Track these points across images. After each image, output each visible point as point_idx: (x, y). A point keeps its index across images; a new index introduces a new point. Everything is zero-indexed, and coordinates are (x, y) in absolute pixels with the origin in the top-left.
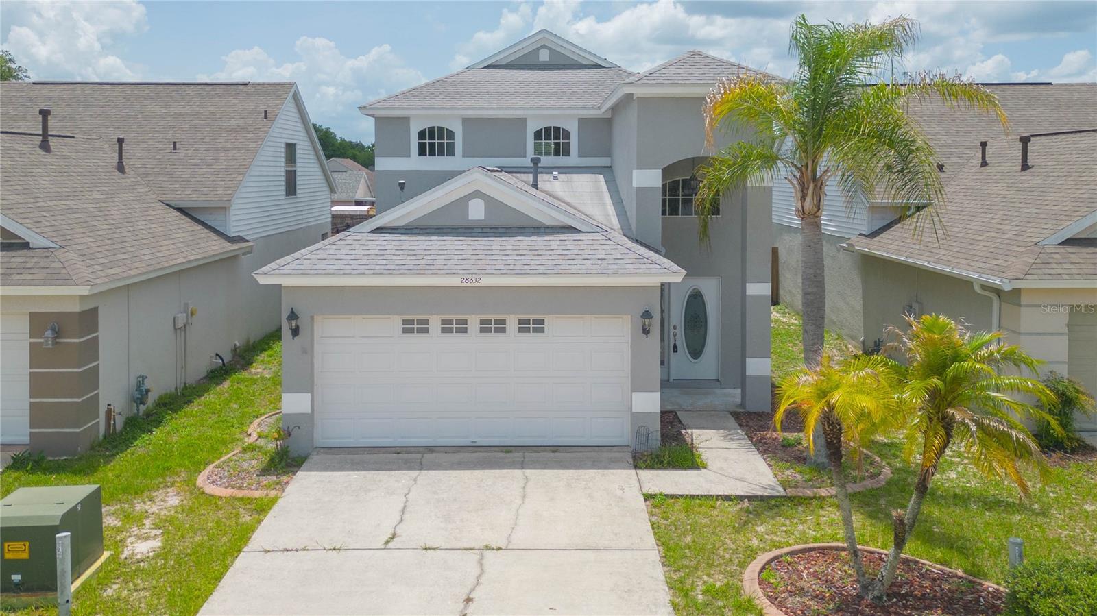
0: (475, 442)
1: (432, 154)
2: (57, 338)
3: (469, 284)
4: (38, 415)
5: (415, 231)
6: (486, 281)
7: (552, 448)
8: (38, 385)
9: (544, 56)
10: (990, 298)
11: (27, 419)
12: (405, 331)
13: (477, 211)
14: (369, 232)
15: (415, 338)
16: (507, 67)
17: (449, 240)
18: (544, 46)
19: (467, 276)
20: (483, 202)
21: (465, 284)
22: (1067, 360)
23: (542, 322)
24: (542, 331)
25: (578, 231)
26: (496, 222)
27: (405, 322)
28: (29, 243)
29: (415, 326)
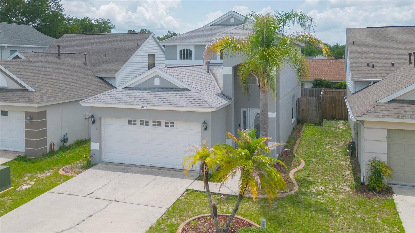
0: (151, 165)
1: (184, 59)
2: (31, 120)
3: (144, 108)
4: (27, 143)
5: (137, 89)
6: (149, 108)
8: (27, 134)
9: (232, 21)
10: (360, 124)
11: (23, 144)
12: (129, 124)
13: (157, 82)
14: (122, 89)
15: (132, 126)
16: (219, 25)
17: (145, 92)
18: (232, 17)
19: (143, 106)
20: (159, 79)
21: (142, 108)
23: (173, 123)
24: (173, 126)
25: (190, 90)
26: (163, 87)
27: (129, 121)
28: (28, 89)
29: (132, 122)
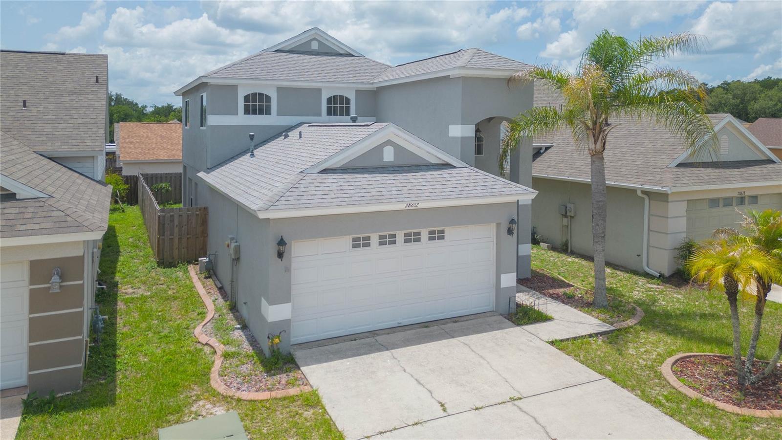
0: (400, 323)
1: (254, 113)
2: (62, 282)
3: (410, 208)
4: (36, 357)
5: (349, 171)
6: (422, 205)
7: (452, 320)
8: (36, 329)
9: (314, 46)
10: (643, 198)
12: (354, 246)
13: (389, 155)
14: (318, 173)
15: (361, 251)
16: (288, 52)
17: (379, 177)
18: (314, 39)
19: (409, 203)
20: (393, 148)
21: (408, 208)
22: (685, 230)
23: (443, 232)
24: (443, 238)
25: (454, 167)
26: (401, 163)
27: (354, 240)
28: (15, 194)
29: (361, 243)
